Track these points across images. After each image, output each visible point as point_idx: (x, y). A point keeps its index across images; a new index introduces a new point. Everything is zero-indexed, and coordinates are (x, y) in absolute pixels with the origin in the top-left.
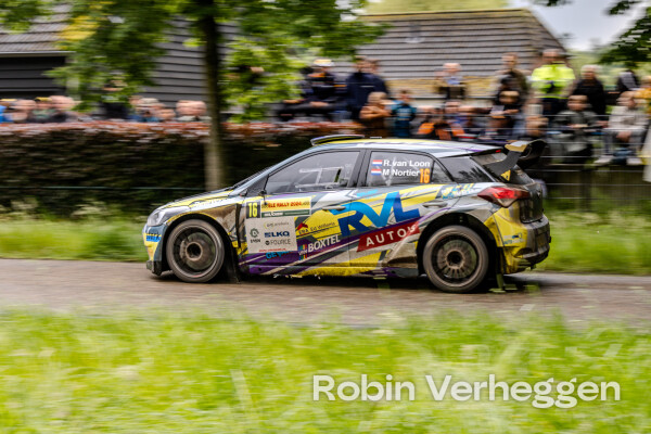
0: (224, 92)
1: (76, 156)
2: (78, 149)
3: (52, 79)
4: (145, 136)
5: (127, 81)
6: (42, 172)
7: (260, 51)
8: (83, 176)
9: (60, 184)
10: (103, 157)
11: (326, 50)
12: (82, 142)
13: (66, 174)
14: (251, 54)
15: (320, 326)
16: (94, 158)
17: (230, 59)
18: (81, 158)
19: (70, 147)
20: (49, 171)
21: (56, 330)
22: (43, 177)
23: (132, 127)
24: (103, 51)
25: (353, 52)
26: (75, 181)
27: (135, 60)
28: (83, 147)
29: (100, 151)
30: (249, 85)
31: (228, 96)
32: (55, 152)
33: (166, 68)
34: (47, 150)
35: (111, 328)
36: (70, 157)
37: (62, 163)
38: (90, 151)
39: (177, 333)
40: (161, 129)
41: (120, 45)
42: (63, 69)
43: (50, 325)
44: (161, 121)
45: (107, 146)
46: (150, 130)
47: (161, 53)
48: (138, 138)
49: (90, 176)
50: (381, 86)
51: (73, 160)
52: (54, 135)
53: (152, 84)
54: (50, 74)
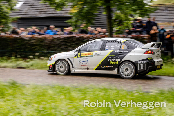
0: (112, 26)
1: (74, 43)
2: (74, 42)
3: (67, 23)
4: (92, 38)
5: (86, 24)
7: (122, 15)
11: (140, 15)
12: (75, 40)
14: (120, 16)
15: (136, 92)
16: (78, 44)
17: (114, 17)
18: (75, 44)
19: (72, 41)
20: (66, 47)
21: (66, 91)
22: (65, 49)
23: (88, 36)
24: (80, 15)
25: (148, 15)
27: (89, 18)
28: (75, 41)
29: (80, 42)
30: (119, 24)
31: (113, 27)
32: (68, 42)
33: (97, 20)
34: (66, 42)
35: (80, 90)
36: (72, 44)
37: (70, 45)
38: (77, 42)
39: (97, 93)
40: (96, 36)
41: (85, 14)
42: (70, 20)
43: (64, 89)
44: (95, 34)
45: (82, 41)
46: (93, 36)
47: (96, 16)
48: (90, 39)
50: (155, 25)
51: (73, 44)
52: (68, 38)
53: (93, 24)
54: (67, 21)
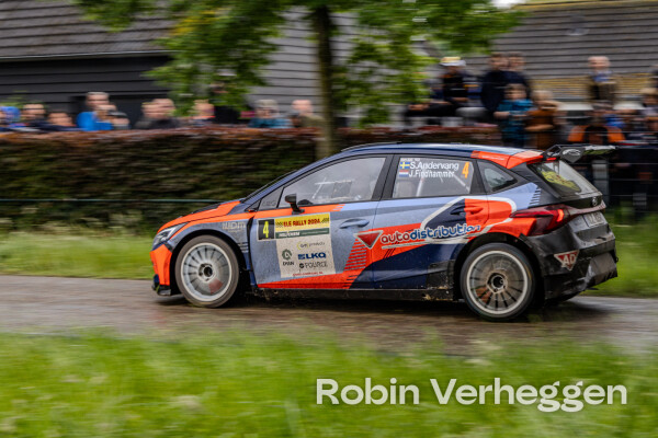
1: (181, 164)
2: (183, 158)
3: (153, 80)
4: (255, 143)
6: (145, 183)
8: (189, 187)
9: (164, 197)
10: (209, 167)
11: (454, 43)
12: (187, 150)
13: (171, 184)
16: (201, 167)
18: (186, 168)
19: (175, 155)
20: (153, 182)
22: (146, 188)
23: (242, 133)
24: (206, 48)
25: (485, 43)
26: (181, 194)
27: (246, 58)
28: (189, 156)
29: (207, 161)
32: (157, 161)
34: (151, 159)
36: (174, 166)
37: (167, 173)
38: (197, 160)
42: (164, 69)
45: (216, 155)
46: (261, 135)
47: (274, 49)
48: (248, 145)
49: (196, 188)
51: (180, 169)
52: (158, 142)
54: (151, 74)
